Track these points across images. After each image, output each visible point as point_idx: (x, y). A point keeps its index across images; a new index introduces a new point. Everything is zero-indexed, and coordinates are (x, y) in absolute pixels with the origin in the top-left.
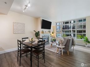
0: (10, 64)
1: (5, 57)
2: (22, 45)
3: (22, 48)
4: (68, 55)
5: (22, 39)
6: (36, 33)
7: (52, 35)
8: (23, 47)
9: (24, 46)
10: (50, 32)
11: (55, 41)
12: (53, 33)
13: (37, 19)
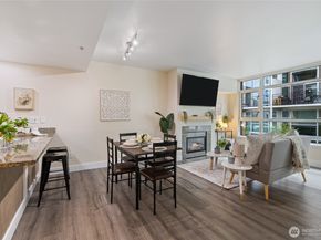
0: (91, 195)
1: (82, 180)
2: (119, 152)
3: (119, 161)
4: (265, 200)
5: (121, 135)
6: (163, 119)
7: (224, 125)
8: (122, 158)
9: (124, 155)
10: (211, 115)
11: (227, 149)
12: (226, 119)
13: (166, 73)
